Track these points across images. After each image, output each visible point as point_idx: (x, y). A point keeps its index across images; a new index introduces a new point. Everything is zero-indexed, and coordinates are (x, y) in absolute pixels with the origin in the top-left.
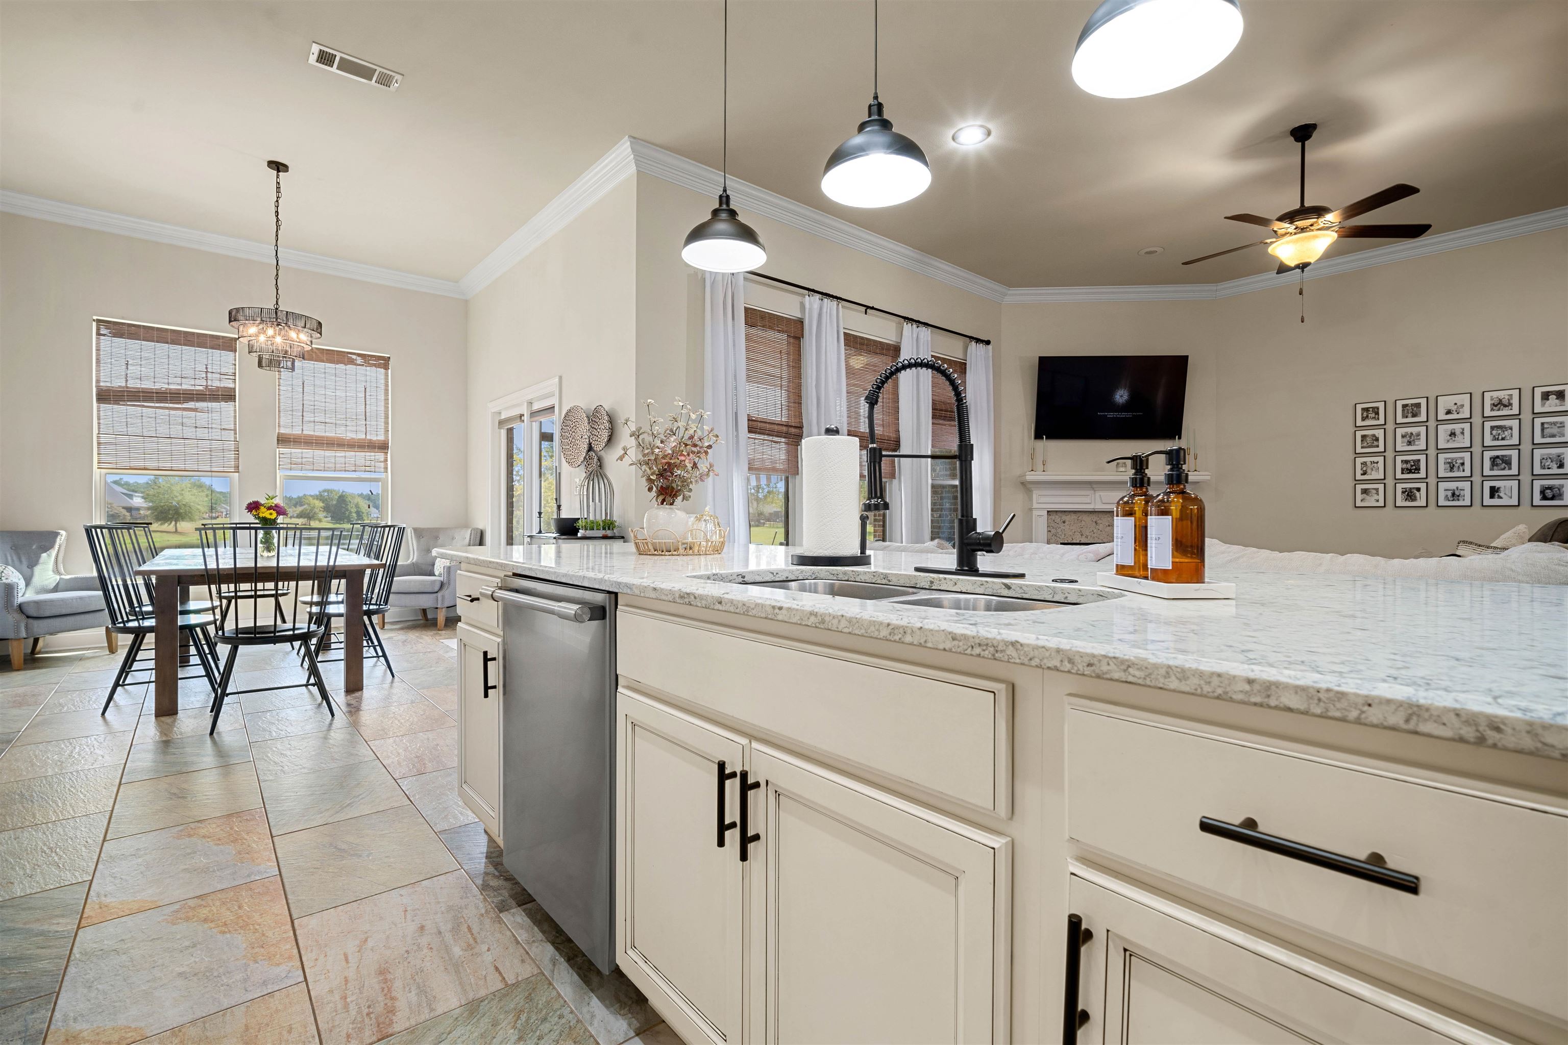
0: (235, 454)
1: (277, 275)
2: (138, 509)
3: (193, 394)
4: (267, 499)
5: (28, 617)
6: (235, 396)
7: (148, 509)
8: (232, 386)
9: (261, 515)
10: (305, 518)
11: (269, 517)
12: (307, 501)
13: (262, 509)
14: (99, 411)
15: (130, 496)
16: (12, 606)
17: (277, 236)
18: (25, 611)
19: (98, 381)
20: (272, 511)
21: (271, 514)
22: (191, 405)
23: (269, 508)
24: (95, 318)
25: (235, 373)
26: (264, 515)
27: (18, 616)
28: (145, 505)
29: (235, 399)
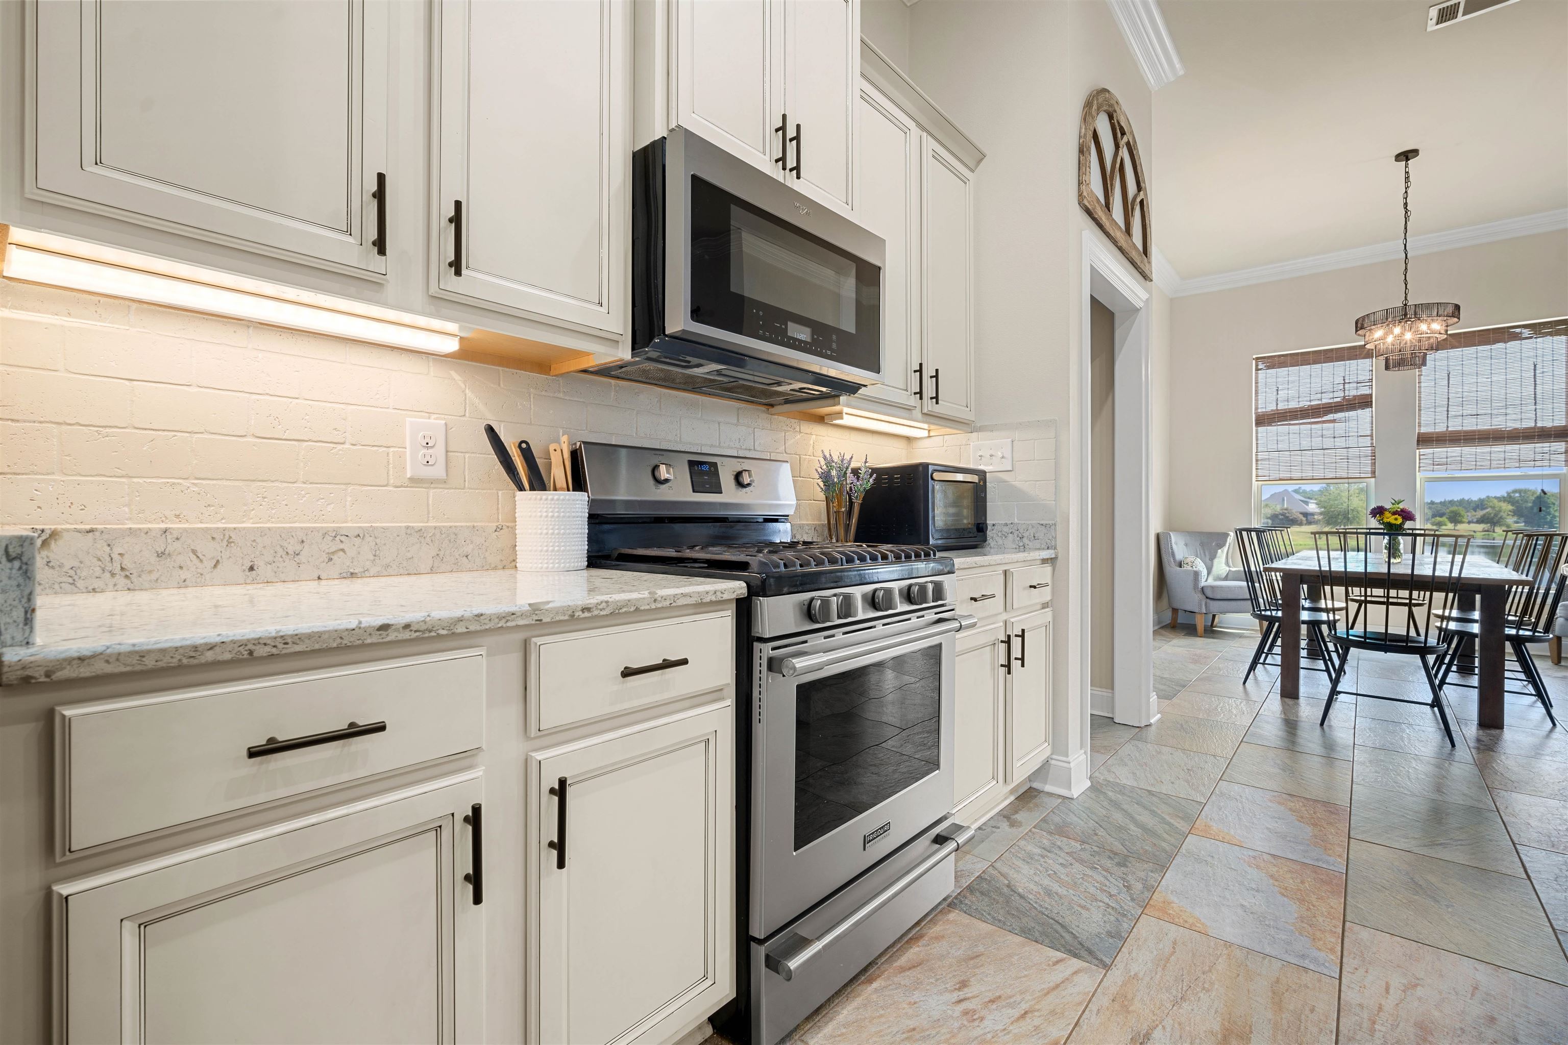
0: (1372, 459)
1: (1406, 269)
2: (1312, 514)
3: (1332, 407)
4: (1393, 504)
5: (1207, 598)
6: (1372, 401)
7: (1321, 514)
8: (1368, 392)
9: (1385, 520)
10: (1487, 523)
11: (1393, 522)
12: (1491, 504)
13: (1387, 514)
14: (1257, 433)
15: (1307, 503)
16: (1198, 588)
17: (1406, 228)
18: (1205, 592)
19: (1257, 408)
20: (1397, 516)
21: (1396, 519)
22: (1330, 417)
23: (1394, 513)
24: (1254, 357)
25: (1372, 379)
26: (1388, 520)
27: (1200, 596)
28: (1318, 510)
29: (1372, 404)
